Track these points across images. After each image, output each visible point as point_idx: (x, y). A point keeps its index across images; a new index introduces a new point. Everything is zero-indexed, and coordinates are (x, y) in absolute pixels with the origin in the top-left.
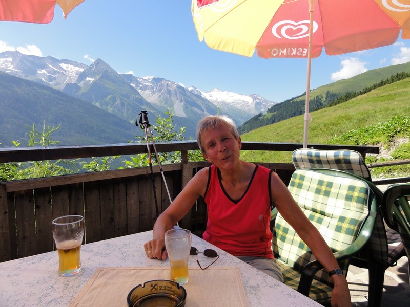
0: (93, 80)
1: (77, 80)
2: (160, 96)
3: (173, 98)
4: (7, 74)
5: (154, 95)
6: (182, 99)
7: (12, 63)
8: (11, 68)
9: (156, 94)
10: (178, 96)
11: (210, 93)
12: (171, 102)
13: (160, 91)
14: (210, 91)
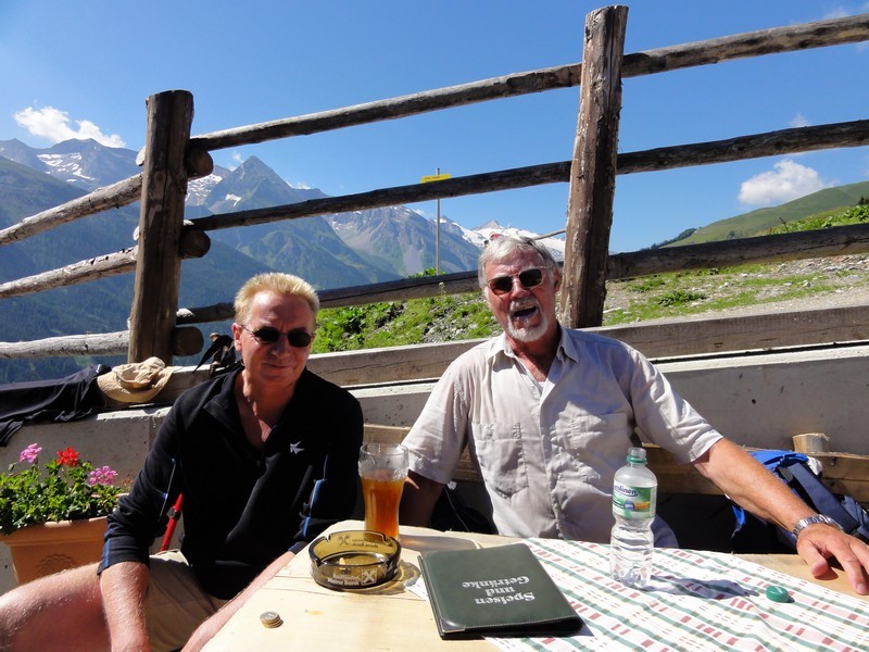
0: (238, 199)
1: (207, 200)
2: (375, 236)
3: (402, 240)
4: (69, 185)
5: (363, 233)
6: (420, 242)
7: (81, 164)
8: (78, 173)
9: (368, 230)
10: (412, 236)
11: (479, 232)
13: (376, 224)
14: (480, 228)
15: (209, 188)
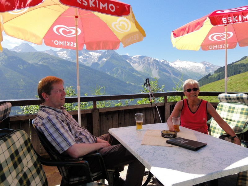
0: (106, 59)
1: (98, 61)
2: (144, 67)
3: (151, 67)
4: (64, 60)
5: (140, 66)
6: (157, 67)
7: (66, 54)
8: (66, 57)
9: (141, 65)
10: (154, 66)
11: (174, 63)
12: (151, 69)
13: (144, 63)
14: (175, 62)
15: (98, 57)
